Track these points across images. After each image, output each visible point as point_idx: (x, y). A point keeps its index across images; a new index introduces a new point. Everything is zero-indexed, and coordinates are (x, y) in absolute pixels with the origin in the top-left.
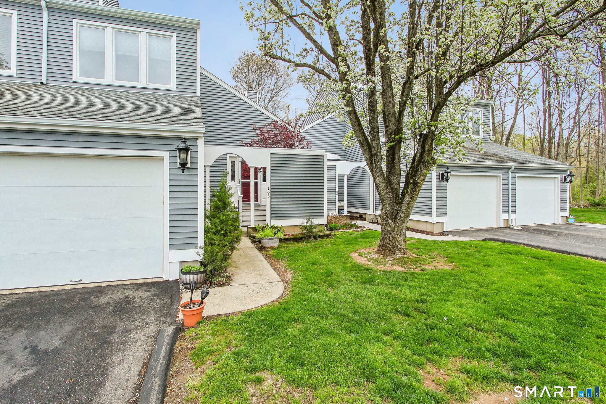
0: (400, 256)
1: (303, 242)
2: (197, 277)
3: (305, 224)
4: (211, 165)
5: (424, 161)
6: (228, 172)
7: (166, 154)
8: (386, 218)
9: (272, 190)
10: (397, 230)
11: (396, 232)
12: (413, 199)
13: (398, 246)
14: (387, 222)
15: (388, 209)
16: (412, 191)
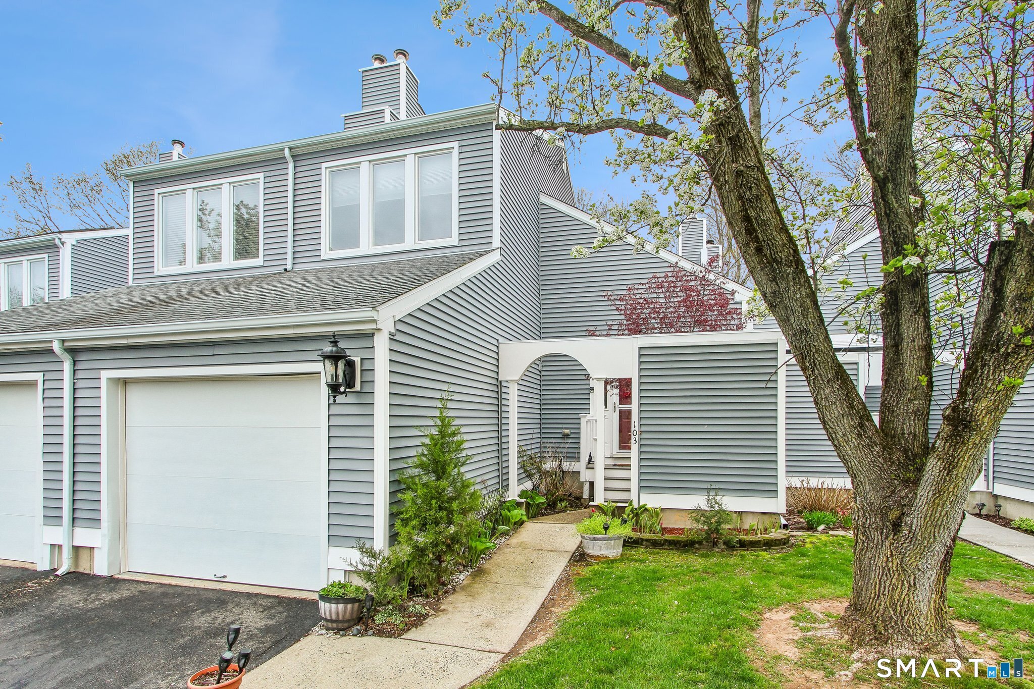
3: (704, 508)
6: (591, 389)
8: (864, 524)
9: (643, 429)
10: (900, 569)
11: (899, 574)
12: (955, 473)
13: (903, 618)
14: (867, 537)
15: (873, 498)
16: (950, 446)
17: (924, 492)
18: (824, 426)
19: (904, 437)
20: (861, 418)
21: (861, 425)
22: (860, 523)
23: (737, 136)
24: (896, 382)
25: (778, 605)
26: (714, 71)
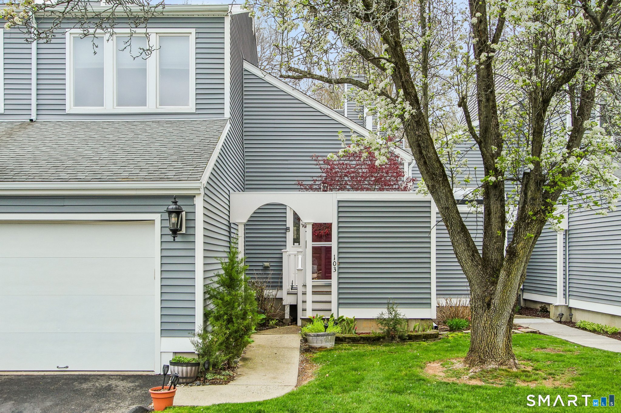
0: (494, 367)
1: (380, 345)
2: (187, 369)
3: (386, 316)
4: (245, 221)
5: (526, 216)
6: (288, 229)
7: (157, 217)
8: (475, 306)
9: (341, 261)
10: (490, 326)
11: (490, 329)
12: (510, 277)
13: (492, 350)
14: (476, 313)
15: (478, 292)
16: (508, 265)
17: (499, 287)
18: (456, 256)
19: (492, 261)
20: (473, 251)
21: (473, 255)
22: (473, 305)
23: (419, 120)
24: (489, 234)
25: (434, 361)
26: (410, 93)
